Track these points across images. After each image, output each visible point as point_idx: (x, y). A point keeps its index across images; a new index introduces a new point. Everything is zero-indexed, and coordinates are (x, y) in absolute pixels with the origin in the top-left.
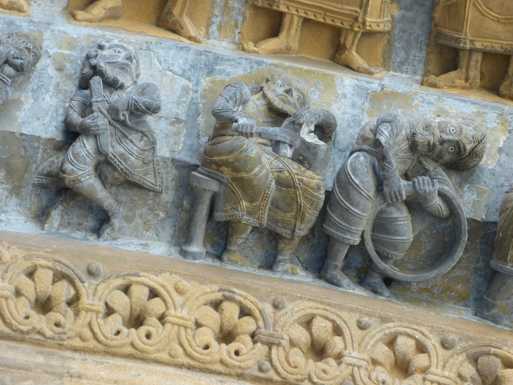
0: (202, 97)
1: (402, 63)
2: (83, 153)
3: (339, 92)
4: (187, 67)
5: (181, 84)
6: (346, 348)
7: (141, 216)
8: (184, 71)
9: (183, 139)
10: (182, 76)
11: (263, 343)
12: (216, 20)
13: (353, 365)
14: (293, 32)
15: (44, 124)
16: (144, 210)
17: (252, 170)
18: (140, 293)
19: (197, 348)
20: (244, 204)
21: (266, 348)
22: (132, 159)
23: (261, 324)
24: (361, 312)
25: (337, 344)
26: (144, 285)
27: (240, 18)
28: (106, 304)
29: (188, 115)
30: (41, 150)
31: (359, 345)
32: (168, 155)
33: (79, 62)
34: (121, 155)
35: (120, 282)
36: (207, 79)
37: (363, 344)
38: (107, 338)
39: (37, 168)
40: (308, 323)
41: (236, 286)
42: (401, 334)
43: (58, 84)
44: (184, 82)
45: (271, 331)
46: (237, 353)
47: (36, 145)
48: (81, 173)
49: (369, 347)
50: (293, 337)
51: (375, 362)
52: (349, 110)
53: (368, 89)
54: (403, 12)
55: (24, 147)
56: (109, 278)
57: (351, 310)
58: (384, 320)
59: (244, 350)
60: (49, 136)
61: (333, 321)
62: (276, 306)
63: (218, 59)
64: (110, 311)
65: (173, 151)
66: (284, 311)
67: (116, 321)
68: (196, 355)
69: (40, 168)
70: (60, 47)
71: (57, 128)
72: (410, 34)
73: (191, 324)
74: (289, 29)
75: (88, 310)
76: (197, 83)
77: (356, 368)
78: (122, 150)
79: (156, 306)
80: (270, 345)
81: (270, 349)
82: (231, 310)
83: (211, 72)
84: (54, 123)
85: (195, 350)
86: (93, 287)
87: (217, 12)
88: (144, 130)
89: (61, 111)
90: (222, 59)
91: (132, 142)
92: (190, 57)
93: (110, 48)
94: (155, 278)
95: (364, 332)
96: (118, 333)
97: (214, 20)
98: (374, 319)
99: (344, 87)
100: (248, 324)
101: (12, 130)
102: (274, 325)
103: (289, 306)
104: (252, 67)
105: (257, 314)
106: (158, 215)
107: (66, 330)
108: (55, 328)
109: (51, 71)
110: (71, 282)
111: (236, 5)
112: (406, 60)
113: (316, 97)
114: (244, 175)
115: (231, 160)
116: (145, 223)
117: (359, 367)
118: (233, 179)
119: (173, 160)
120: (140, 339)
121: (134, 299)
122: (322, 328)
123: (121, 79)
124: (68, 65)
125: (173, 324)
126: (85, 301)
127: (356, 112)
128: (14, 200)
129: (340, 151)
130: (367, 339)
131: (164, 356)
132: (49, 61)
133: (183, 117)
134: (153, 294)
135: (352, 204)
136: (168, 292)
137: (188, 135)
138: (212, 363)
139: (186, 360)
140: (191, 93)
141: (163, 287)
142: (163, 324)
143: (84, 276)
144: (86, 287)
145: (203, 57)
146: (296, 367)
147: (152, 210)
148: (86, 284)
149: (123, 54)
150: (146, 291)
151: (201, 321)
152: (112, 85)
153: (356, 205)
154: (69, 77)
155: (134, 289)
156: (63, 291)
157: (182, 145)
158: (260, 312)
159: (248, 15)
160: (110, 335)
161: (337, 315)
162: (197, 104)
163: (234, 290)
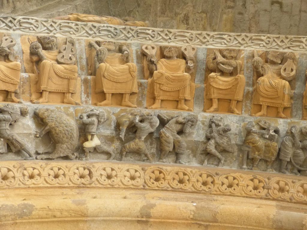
0: (242, 128)
1: (296, 115)
2: (212, 143)
3: (279, 123)
4: (237, 121)
5: (236, 125)
6: (289, 188)
7: (229, 160)
8: (236, 122)
9: (238, 139)
10: (236, 123)
11: (266, 189)
12: (244, 109)
13: (293, 193)
14: (265, 110)
15: (200, 138)
16: (230, 158)
17: (258, 143)
18: (231, 178)
19: (248, 192)
20: (257, 153)
21: (267, 190)
22: (225, 143)
23: (265, 184)
24: (293, 179)
25: (287, 188)
26: (232, 176)
27: (250, 108)
28: (222, 182)
29: (239, 133)
30: (200, 144)
31: (293, 187)
32: (234, 143)
33: (208, 122)
34: (222, 143)
35: (225, 176)
36: (243, 123)
37: (294, 187)
38: (223, 191)
39: (200, 149)
40: (278, 183)
41: (257, 175)
42: (305, 183)
43: (203, 128)
44: (237, 124)
45: (268, 186)
46: (259, 192)
47: (199, 143)
48: (212, 148)
49: (296, 188)
50: (275, 187)
51: (298, 192)
52: (283, 127)
53: (287, 122)
54: (294, 101)
55: (196, 144)
56: (222, 175)
57: (290, 178)
58: (299, 180)
59: (261, 191)
60: (202, 141)
61: (285, 182)
62: (269, 179)
63: (245, 118)
64: (223, 184)
65: (236, 142)
66: (271, 180)
67: (225, 186)
68: (248, 193)
69: (201, 149)
70: (203, 119)
71: (204, 139)
72: (297, 107)
73: (246, 185)
74: (264, 109)
75: (217, 184)
76: (240, 125)
77: (293, 194)
78: (222, 142)
79: (236, 182)
80: (268, 189)
81: (268, 190)
82: (256, 181)
83: (244, 121)
84: (203, 137)
85: (247, 192)
86: (218, 178)
87: (243, 107)
88: (227, 136)
89: (205, 134)
90: (246, 118)
91: (224, 139)
92: (238, 118)
93: (216, 117)
94: (235, 174)
95: (294, 184)
96: (226, 189)
97: (243, 109)
98: (297, 180)
99: (280, 122)
100: (262, 185)
101: (192, 140)
102: (269, 184)
103: (272, 179)
104: (255, 119)
105: (264, 182)
106: (234, 159)
107: (212, 189)
108: (209, 189)
109: (201, 125)
110: (212, 177)
111: (248, 105)
112: (297, 114)
113: (273, 125)
114: (256, 145)
115: (252, 141)
116: (230, 162)
117: (294, 193)
118: (253, 146)
119: (236, 144)
120: (232, 190)
121: (229, 180)
122: (282, 184)
123: (220, 124)
124: (205, 123)
125: (241, 186)
126: (216, 181)
127: (284, 128)
128: (194, 159)
129: (281, 138)
130: (295, 186)
131: (239, 194)
132: (200, 122)
133: (237, 133)
134: (234, 178)
135: (286, 150)
136: (238, 177)
137: (239, 138)
138: (252, 195)
139: (245, 195)
140: (239, 127)
141: (237, 176)
142: (238, 186)
143: (215, 175)
144: (216, 178)
145: (241, 118)
146: (276, 195)
147: (232, 158)
148: (216, 177)
149: (220, 118)
150: (232, 178)
151: (248, 184)
152: (217, 125)
153: (288, 150)
154: (206, 126)
155: (229, 178)
156: (210, 179)
157: (238, 140)
158: (264, 181)
159: (252, 107)
160: (224, 190)
161: (286, 180)
162: (241, 130)
163: (256, 176)
